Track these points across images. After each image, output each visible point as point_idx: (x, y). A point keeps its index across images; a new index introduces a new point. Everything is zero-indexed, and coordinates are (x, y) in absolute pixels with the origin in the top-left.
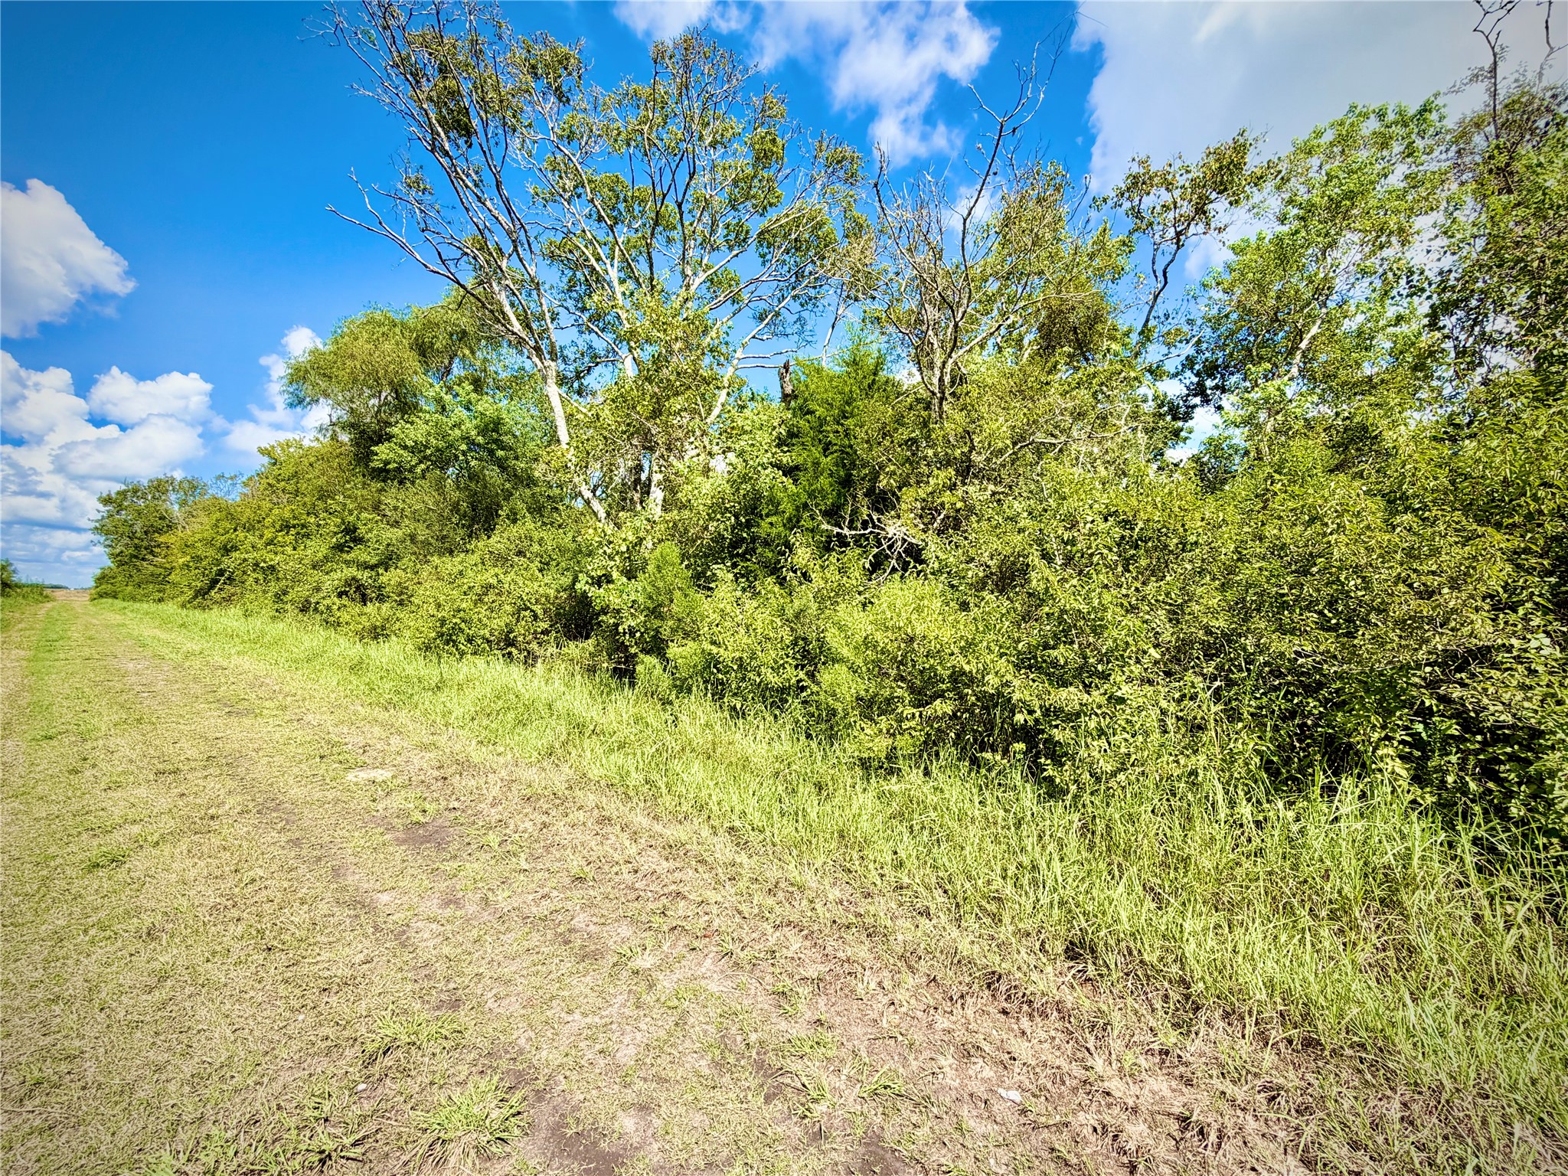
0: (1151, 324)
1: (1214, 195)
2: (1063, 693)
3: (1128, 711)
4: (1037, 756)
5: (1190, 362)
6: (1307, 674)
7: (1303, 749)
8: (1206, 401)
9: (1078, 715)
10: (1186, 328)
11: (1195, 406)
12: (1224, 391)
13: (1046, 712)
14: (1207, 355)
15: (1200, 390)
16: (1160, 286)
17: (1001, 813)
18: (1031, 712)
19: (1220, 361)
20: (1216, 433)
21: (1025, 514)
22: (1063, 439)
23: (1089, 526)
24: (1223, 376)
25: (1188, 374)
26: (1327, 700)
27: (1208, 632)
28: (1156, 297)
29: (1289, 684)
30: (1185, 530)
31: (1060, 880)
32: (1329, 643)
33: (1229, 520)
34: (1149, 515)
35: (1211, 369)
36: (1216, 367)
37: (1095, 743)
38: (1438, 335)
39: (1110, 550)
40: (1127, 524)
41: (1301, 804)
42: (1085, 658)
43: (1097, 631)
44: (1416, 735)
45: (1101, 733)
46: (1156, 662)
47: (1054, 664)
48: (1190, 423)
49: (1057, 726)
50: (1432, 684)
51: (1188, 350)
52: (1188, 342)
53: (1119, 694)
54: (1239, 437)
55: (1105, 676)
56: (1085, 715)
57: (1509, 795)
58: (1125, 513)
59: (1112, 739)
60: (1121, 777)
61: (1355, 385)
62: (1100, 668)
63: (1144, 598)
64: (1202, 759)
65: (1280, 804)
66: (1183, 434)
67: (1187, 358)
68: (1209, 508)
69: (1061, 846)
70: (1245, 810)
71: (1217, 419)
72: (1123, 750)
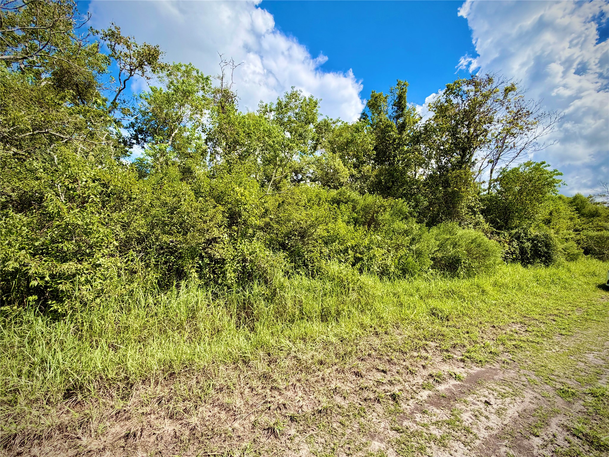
0: (117, 101)
1: (146, 63)
2: (65, 266)
3: (102, 270)
4: (46, 300)
5: (132, 125)
6: (171, 248)
7: (169, 274)
8: (138, 143)
9: (74, 275)
10: (132, 111)
11: (134, 143)
12: (145, 141)
13: (52, 276)
14: (140, 125)
15: (136, 138)
16: (122, 87)
17: (18, 339)
18: (42, 278)
19: (144, 129)
20: (142, 157)
21: (42, 170)
22: (68, 136)
23: (84, 183)
24: (145, 136)
25: (131, 129)
26: (177, 256)
27: (139, 233)
28: (120, 91)
29: (166, 252)
30: (132, 193)
31: (61, 361)
32: (180, 238)
33: (148, 191)
34: (116, 183)
35: (140, 131)
36: (143, 131)
37: (84, 287)
38: (207, 147)
39: (96, 196)
40: (104, 185)
41: (169, 293)
42: (80, 247)
43: (87, 233)
44: (200, 264)
45: (87, 281)
46: (117, 247)
47: (61, 251)
48: (131, 150)
49: (61, 283)
50: (204, 249)
51: (132, 120)
52: (132, 116)
53: (98, 262)
54: (150, 160)
55: (91, 255)
56: (79, 274)
57: (219, 277)
58: (104, 181)
59: (93, 284)
60: (98, 300)
61: (186, 154)
62: (88, 251)
63: (111, 219)
64: (136, 284)
65: (163, 295)
66: (128, 153)
67: (132, 123)
68: (140, 184)
69: (62, 343)
70: (151, 300)
71: (142, 151)
72: (99, 288)
